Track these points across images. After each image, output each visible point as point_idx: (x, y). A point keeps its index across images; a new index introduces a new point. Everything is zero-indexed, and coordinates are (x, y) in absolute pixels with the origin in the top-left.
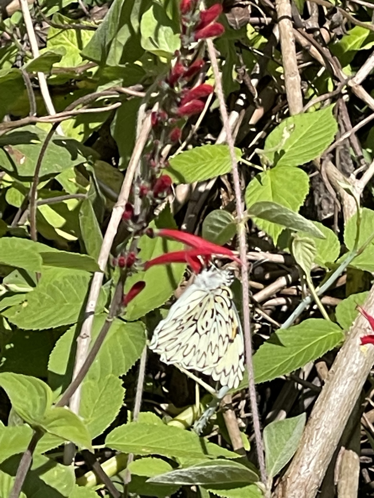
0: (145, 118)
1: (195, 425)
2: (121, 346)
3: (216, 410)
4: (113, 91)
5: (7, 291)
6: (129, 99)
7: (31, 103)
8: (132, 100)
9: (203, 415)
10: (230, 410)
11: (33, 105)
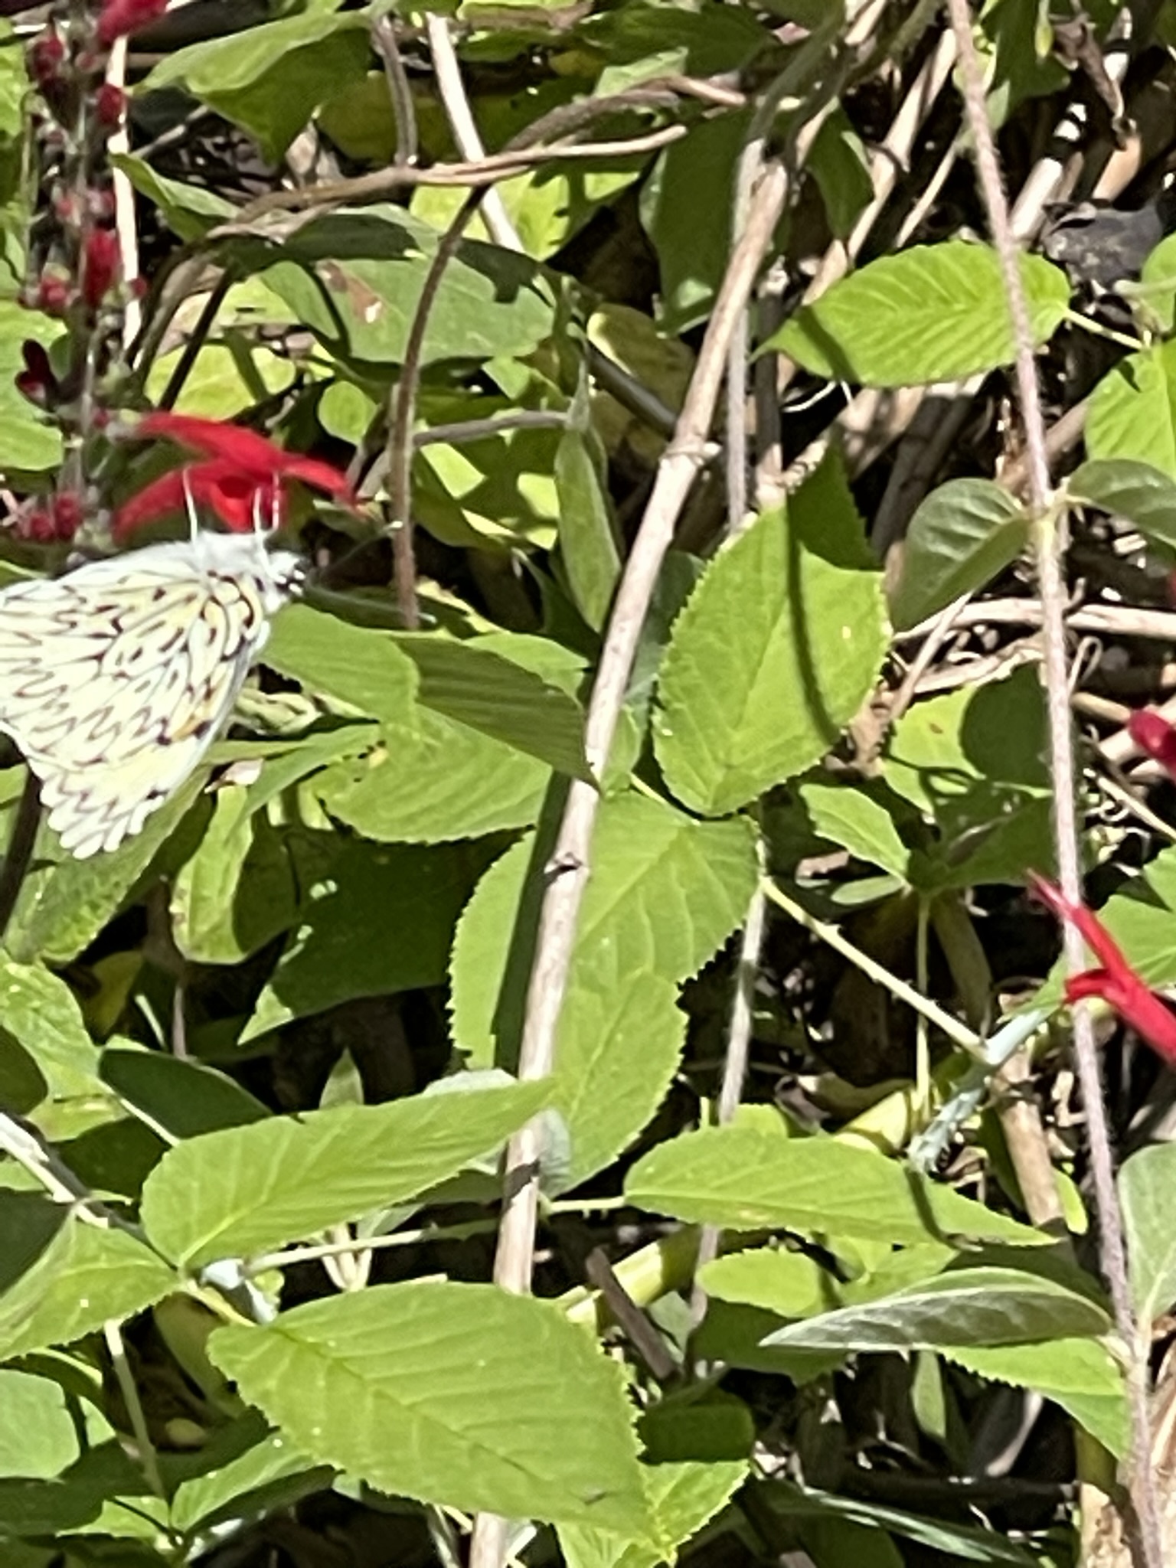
0: (763, 178)
1: (911, 1150)
2: (682, 893)
3: (982, 1101)
4: (659, 88)
5: (319, 714)
6: (708, 114)
7: (399, 123)
8: (720, 118)
9: (940, 1118)
10: (1022, 1105)
11: (406, 131)
